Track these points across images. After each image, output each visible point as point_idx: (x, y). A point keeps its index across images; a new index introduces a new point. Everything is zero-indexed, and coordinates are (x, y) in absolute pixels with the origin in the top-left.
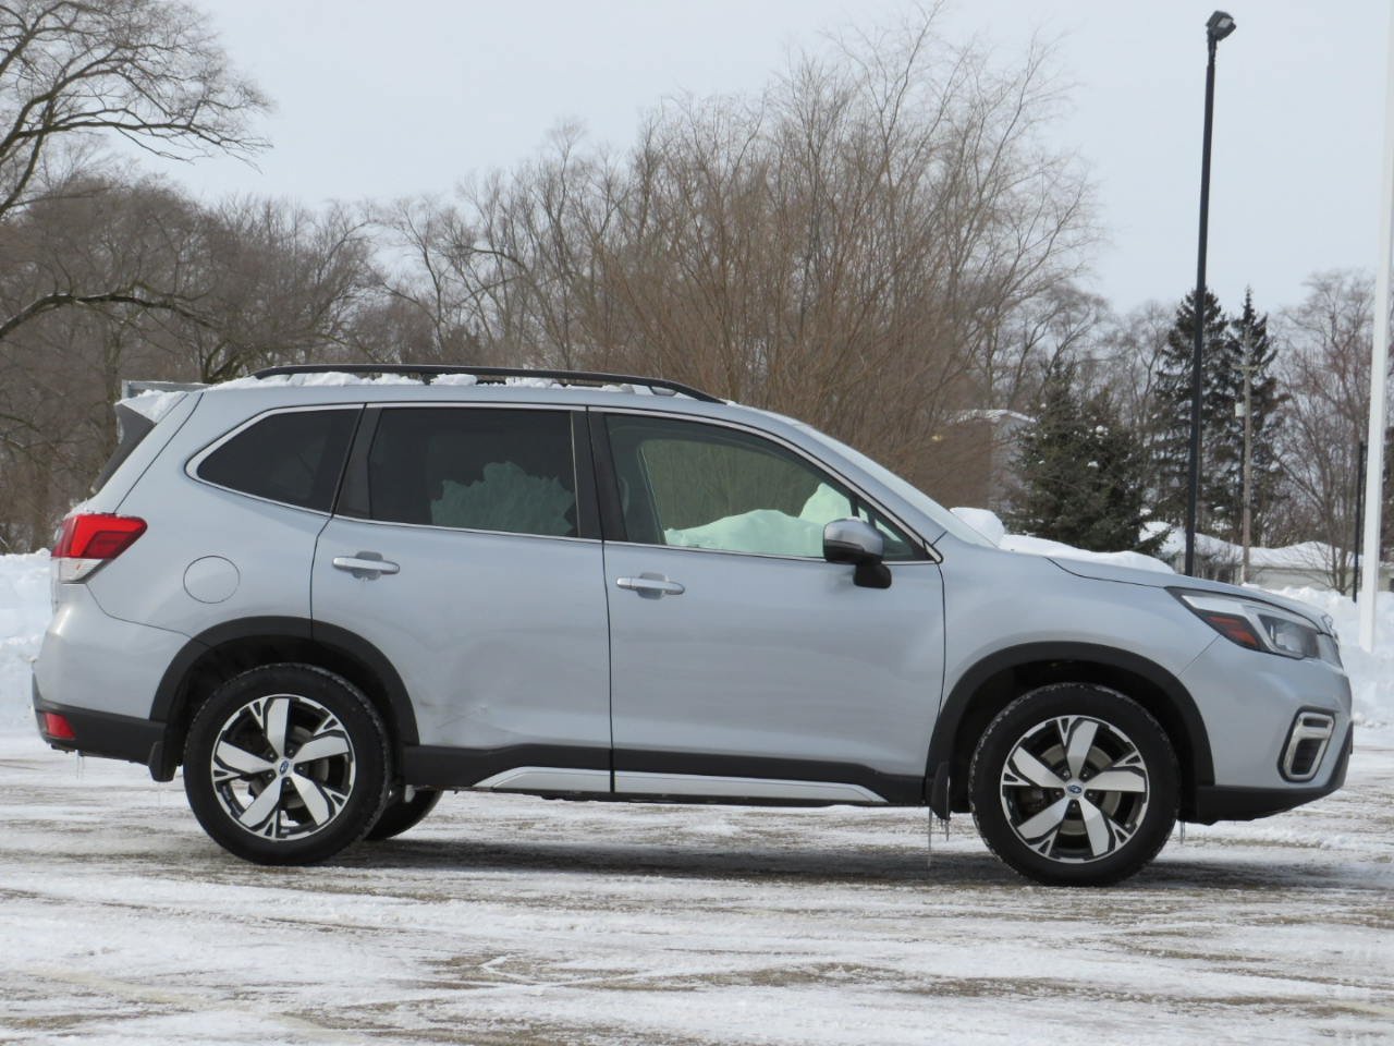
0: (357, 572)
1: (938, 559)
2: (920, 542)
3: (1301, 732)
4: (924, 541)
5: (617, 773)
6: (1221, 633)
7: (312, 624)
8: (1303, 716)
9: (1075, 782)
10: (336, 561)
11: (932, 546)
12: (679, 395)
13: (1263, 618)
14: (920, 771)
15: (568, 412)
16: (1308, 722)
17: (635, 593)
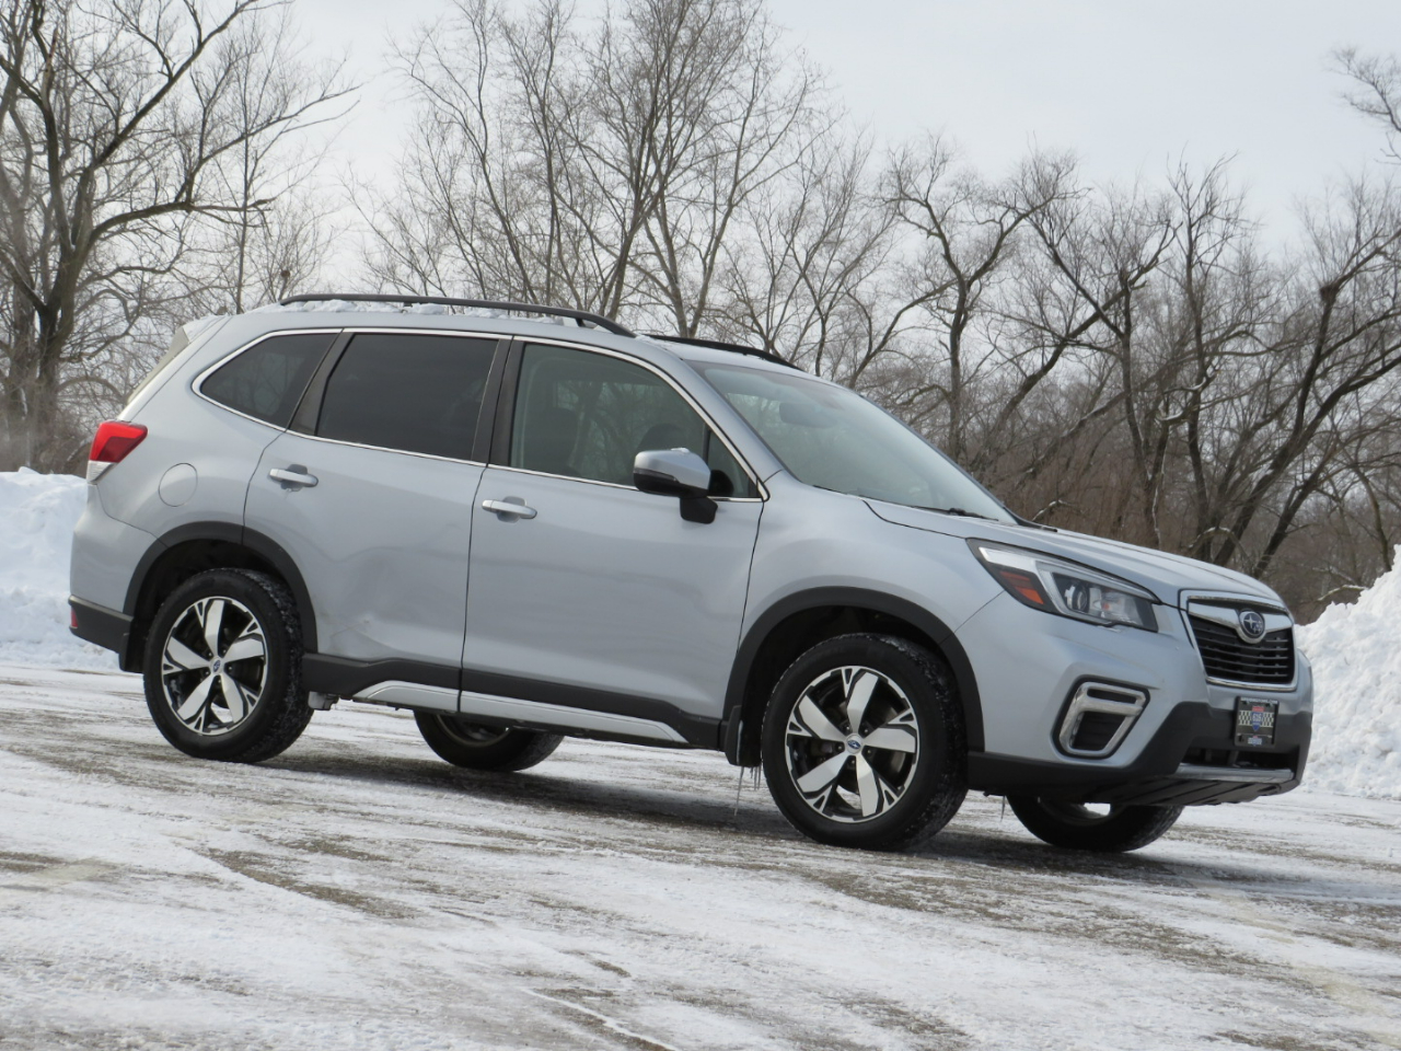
0: (286, 484)
1: (765, 497)
2: (754, 479)
3: (1083, 702)
4: (758, 478)
5: (464, 693)
6: (1006, 589)
7: (243, 530)
8: (1086, 686)
9: (856, 737)
10: (274, 472)
11: (763, 484)
12: (599, 328)
13: (1057, 577)
14: (718, 713)
15: (497, 340)
16: (1093, 693)
17: (495, 516)
